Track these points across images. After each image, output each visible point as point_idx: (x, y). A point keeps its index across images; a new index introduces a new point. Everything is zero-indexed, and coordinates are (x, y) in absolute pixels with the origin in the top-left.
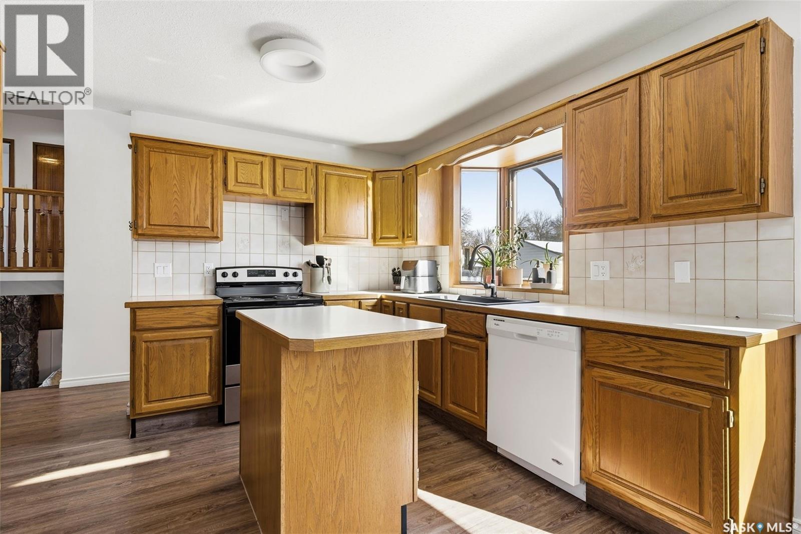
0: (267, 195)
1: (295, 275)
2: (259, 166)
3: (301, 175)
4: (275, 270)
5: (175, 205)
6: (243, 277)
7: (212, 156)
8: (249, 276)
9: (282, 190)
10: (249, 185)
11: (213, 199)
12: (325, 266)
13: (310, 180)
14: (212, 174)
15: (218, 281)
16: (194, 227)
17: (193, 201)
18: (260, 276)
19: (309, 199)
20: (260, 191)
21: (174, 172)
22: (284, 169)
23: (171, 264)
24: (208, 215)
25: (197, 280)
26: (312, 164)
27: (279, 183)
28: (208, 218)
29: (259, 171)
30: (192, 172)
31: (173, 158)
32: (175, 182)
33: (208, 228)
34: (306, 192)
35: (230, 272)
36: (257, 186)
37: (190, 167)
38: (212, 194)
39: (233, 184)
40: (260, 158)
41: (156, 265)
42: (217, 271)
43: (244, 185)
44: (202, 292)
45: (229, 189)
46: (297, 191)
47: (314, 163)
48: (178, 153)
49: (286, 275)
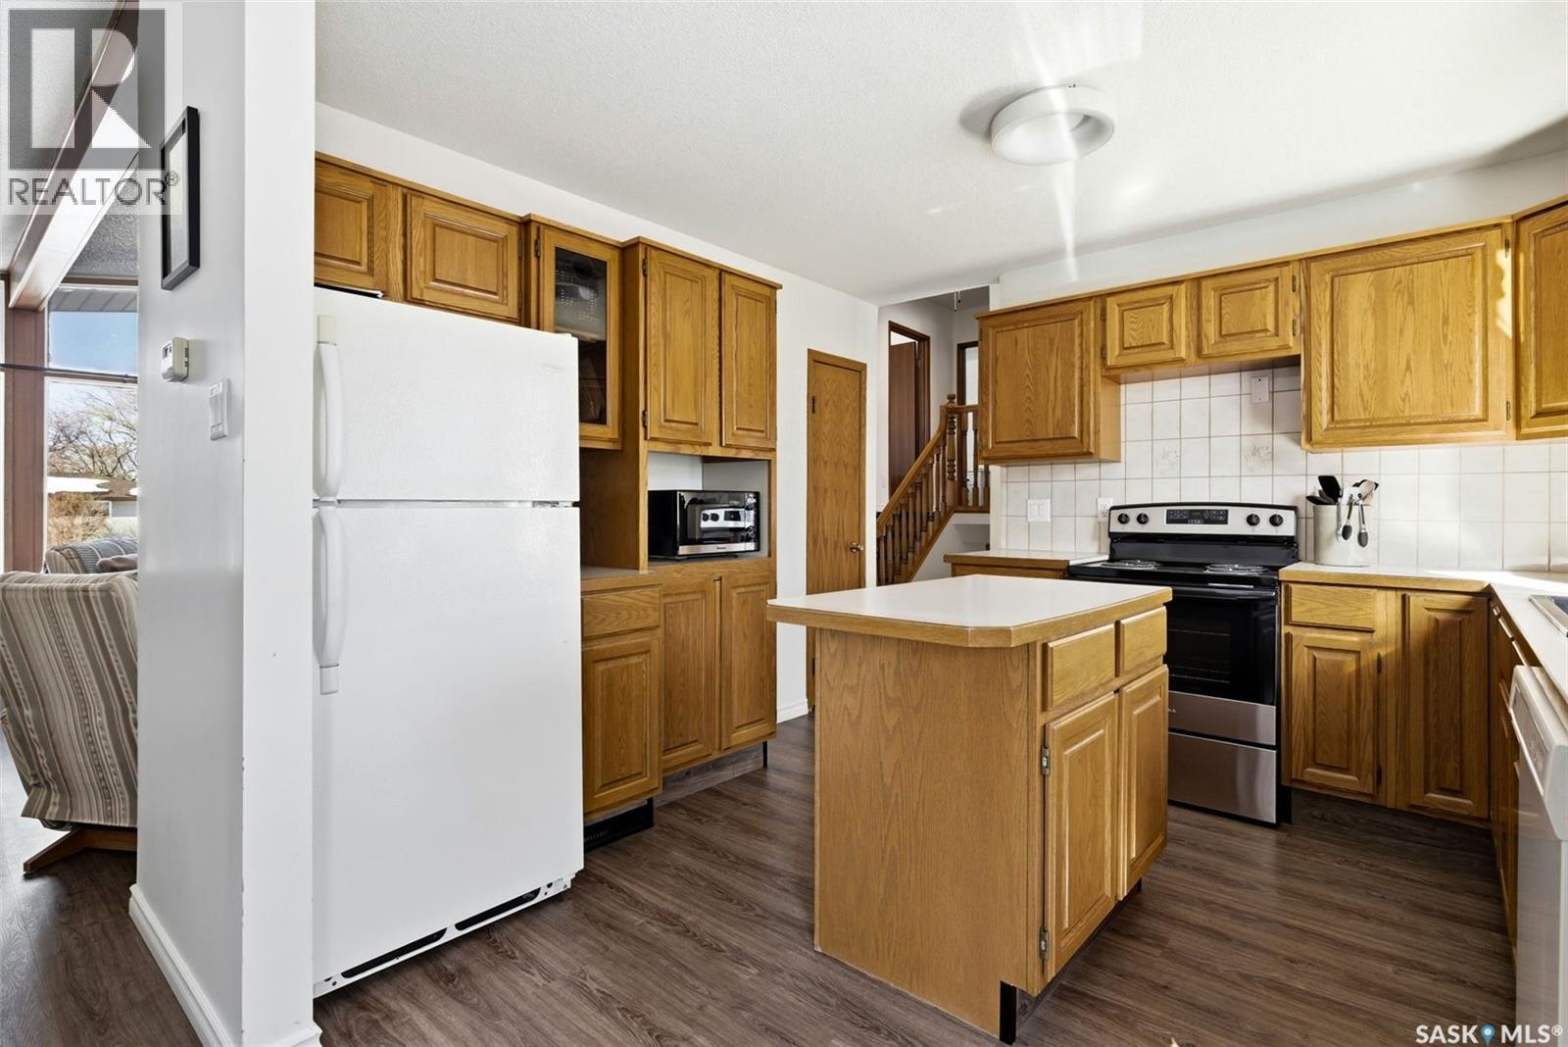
0: (1183, 360)
1: (1275, 521)
2: (1166, 307)
3: (1263, 299)
4: (1227, 511)
5: (1028, 408)
6: (1158, 524)
7: (1082, 313)
8: (1169, 521)
9: (1216, 343)
10: (1147, 349)
11: (1082, 387)
12: (1344, 501)
13: (1287, 304)
14: (1081, 345)
15: (1111, 530)
16: (1053, 439)
17: (1052, 397)
18: (1194, 523)
19: (1287, 347)
20: (1169, 355)
21: (1027, 356)
22: (1221, 296)
23: (1049, 501)
24: (1074, 416)
25: (1087, 526)
26: (1297, 265)
27: (1211, 330)
28: (1074, 422)
29: (1166, 315)
30: (1051, 350)
31: (1024, 335)
32: (1028, 372)
33: (1074, 438)
34: (1277, 335)
35: (1133, 514)
36: (1163, 347)
37: (1047, 341)
38: (1081, 379)
39: (1117, 352)
40: (1169, 290)
41: (1029, 502)
42: (1112, 511)
43: (1136, 350)
44: (1095, 549)
45: (1109, 364)
46: (1252, 337)
47: (1300, 260)
48: (1032, 324)
49: (1252, 520)
